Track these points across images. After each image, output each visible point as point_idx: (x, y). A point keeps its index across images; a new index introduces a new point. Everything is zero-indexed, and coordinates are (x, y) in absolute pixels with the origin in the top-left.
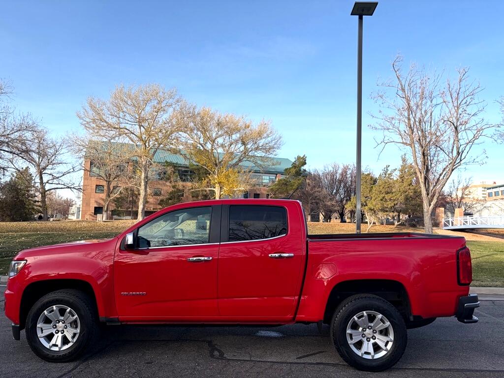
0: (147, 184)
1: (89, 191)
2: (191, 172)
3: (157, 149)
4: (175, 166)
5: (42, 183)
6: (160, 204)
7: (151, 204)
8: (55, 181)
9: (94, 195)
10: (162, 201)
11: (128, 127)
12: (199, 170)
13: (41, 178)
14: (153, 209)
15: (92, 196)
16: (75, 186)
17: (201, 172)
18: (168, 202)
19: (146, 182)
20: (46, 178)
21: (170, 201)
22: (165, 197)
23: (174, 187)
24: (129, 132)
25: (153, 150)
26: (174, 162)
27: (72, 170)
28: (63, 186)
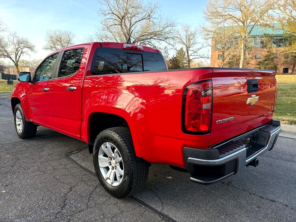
0: (245, 51)
1: (214, 58)
2: (285, 39)
3: (254, 26)
4: (271, 37)
5: (188, 56)
6: (258, 64)
7: (252, 64)
8: (196, 54)
9: (217, 61)
10: (260, 62)
11: (231, 13)
12: (290, 37)
13: (188, 53)
14: (254, 68)
15: (216, 62)
16: (205, 56)
17: (292, 39)
18: (264, 63)
19: (245, 50)
20: (190, 52)
21: (266, 62)
22: (262, 60)
23: (268, 52)
24: (232, 17)
25: (250, 27)
26: (270, 34)
27: (202, 47)
28: (199, 57)
